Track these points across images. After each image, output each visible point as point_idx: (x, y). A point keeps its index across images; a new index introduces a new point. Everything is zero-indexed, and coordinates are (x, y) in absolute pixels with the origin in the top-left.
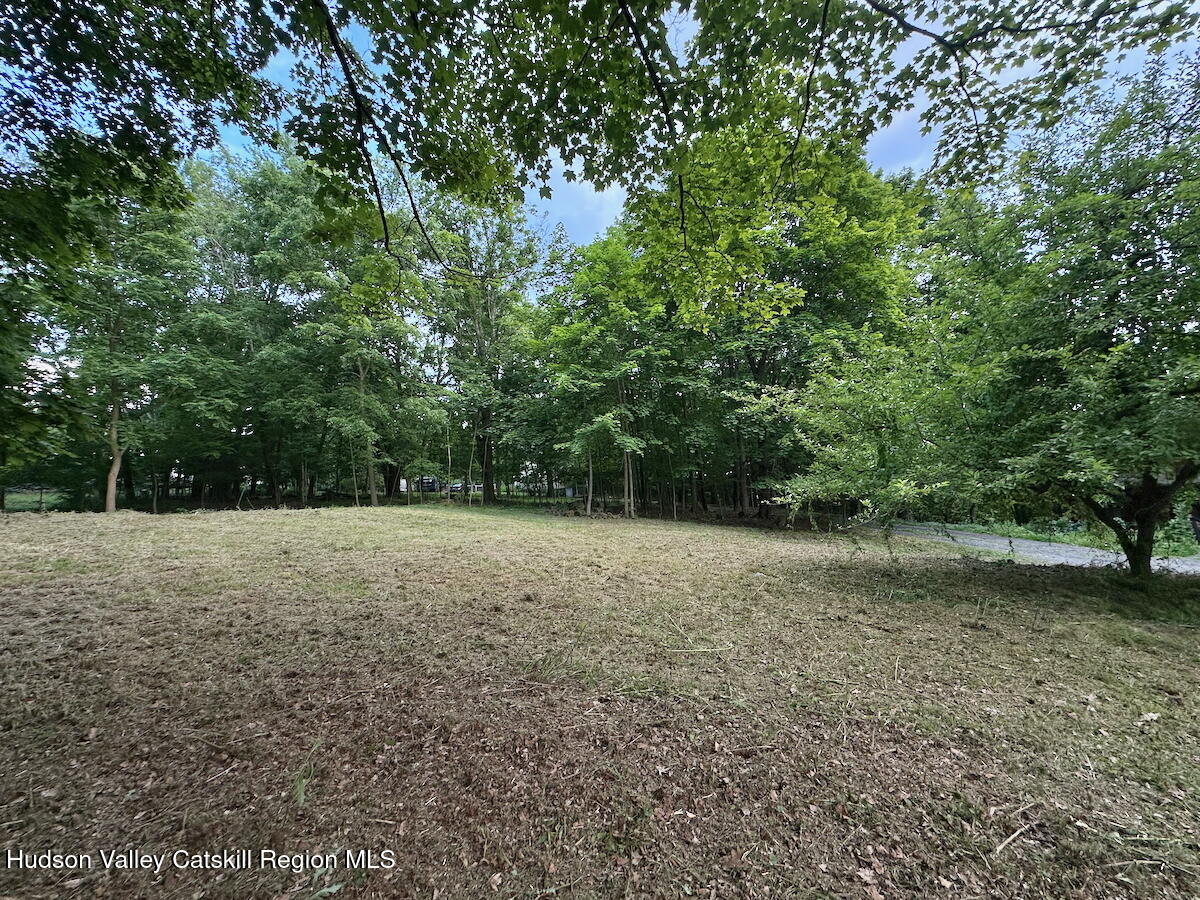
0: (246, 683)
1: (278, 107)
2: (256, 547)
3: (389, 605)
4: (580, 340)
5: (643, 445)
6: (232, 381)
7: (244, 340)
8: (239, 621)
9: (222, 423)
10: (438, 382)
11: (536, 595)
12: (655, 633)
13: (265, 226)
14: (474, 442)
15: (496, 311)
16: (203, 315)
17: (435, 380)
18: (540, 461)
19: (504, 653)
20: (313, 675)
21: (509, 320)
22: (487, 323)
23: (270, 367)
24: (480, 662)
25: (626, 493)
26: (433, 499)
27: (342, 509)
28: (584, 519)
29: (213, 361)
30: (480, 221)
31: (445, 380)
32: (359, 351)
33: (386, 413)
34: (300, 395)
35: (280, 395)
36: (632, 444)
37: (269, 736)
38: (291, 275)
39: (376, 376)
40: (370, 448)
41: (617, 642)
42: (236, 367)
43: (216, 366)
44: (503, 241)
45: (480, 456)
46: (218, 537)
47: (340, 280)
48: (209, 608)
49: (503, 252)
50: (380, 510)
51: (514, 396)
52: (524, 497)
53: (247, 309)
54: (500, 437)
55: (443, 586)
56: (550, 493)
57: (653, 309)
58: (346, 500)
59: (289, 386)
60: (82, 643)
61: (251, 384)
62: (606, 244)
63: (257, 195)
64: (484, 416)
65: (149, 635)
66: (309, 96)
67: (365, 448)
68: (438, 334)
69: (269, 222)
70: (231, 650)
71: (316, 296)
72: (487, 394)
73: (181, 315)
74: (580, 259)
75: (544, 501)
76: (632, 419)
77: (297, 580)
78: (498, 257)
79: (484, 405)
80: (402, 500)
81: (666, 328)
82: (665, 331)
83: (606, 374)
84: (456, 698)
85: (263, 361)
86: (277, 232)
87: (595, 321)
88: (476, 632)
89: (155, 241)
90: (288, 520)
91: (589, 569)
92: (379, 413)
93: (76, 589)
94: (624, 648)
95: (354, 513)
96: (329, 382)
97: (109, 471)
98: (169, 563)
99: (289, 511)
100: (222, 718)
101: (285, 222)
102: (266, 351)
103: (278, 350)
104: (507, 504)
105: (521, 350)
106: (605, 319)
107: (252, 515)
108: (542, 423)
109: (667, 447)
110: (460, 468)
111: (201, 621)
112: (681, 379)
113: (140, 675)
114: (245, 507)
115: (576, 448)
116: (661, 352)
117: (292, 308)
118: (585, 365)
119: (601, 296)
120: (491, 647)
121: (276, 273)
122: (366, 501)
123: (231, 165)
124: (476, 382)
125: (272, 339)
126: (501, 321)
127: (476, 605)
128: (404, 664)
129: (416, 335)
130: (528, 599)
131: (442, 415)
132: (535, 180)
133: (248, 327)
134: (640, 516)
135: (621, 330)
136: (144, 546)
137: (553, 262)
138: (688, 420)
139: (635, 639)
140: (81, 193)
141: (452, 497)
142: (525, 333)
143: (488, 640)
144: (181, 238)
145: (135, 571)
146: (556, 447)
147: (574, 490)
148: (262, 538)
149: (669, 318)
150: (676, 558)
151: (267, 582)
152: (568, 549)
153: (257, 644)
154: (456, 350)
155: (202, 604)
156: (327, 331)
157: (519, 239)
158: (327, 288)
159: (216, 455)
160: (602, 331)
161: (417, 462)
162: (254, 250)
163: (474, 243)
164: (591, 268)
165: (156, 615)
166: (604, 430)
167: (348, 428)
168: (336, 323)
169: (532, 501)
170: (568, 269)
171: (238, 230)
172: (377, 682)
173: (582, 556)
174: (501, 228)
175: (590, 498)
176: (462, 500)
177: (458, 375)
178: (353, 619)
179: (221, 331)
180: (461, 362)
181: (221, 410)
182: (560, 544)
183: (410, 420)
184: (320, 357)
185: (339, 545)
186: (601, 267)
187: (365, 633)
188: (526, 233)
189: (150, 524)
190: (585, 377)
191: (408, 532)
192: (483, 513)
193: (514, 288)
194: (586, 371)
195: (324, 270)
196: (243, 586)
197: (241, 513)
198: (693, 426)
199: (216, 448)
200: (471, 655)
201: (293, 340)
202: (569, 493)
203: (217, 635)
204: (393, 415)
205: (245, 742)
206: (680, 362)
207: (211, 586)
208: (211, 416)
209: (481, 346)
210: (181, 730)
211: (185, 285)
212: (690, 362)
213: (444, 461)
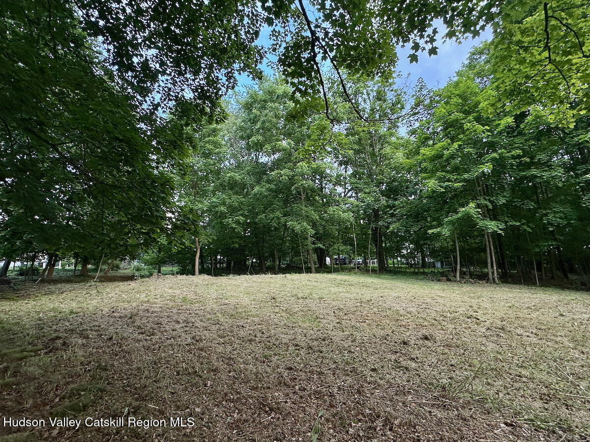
0: (269, 370)
1: (262, 58)
2: (260, 296)
3: (334, 334)
4: (443, 155)
5: (502, 226)
6: (242, 207)
7: (246, 185)
8: (259, 334)
9: (239, 229)
10: (345, 196)
11: (431, 336)
12: (544, 376)
13: (253, 123)
14: (370, 232)
15: (378, 146)
16: (229, 175)
17: (343, 195)
18: (416, 243)
19: (417, 375)
20: (301, 370)
21: (387, 150)
22: (373, 155)
23: (258, 198)
24: (401, 378)
25: (489, 265)
26: (346, 269)
27: (298, 274)
28: (455, 284)
29: (234, 197)
30: (365, 91)
31: (349, 195)
32: (301, 183)
33: (318, 217)
34: (273, 211)
35: (264, 212)
36: (492, 226)
37: (286, 402)
38: (266, 146)
39: (310, 196)
40: (310, 238)
41: (509, 380)
42: (243, 199)
43: (236, 200)
44: (380, 100)
45: (375, 240)
46: (242, 289)
47: (289, 144)
48: (244, 326)
49: (381, 107)
50: (318, 275)
51: (396, 200)
52: (406, 268)
53: (246, 169)
54: (388, 228)
55: (365, 325)
56: (424, 265)
57: (502, 122)
58: (299, 270)
59: (268, 207)
60: (198, 338)
61: (250, 208)
62: (457, 84)
63: (249, 108)
64: (376, 215)
65: (222, 338)
66: (278, 46)
67: (307, 239)
68: (343, 166)
69: (254, 121)
70: (259, 351)
71: (277, 156)
72: (377, 200)
73: (220, 176)
74: (437, 98)
75: (422, 270)
76: (491, 207)
77: (283, 315)
78: (378, 111)
79: (376, 207)
80: (328, 270)
81: (515, 134)
82: (514, 137)
83: (466, 176)
84: (391, 401)
85: (255, 195)
86: (258, 125)
87: (453, 140)
88: (393, 357)
89: (208, 142)
90: (272, 281)
91: (469, 320)
92: (314, 218)
93: (191, 312)
94: (517, 385)
95: (304, 277)
96: (286, 202)
97: (195, 256)
98: (224, 301)
99: (272, 276)
100: (261, 387)
101: (262, 119)
102: (257, 189)
103: (261, 188)
104: (395, 272)
105: (397, 169)
106: (462, 136)
107: (255, 277)
108: (417, 215)
109: (525, 227)
110: (362, 249)
111: (242, 333)
112: (534, 172)
113: (221, 357)
114: (251, 274)
115: (446, 231)
116: (513, 152)
117: (266, 164)
118: (447, 172)
119: (457, 120)
120: (407, 368)
121: (259, 146)
122: (309, 270)
123: (237, 97)
124: (369, 193)
125: (258, 182)
126: (383, 152)
127: (389, 338)
128: (351, 372)
129: (331, 169)
130: (426, 338)
131: (349, 216)
132: (425, 45)
133: (247, 178)
134: (503, 282)
135: (476, 143)
136: (213, 293)
137: (417, 105)
138: (544, 204)
139: (524, 379)
140: (187, 125)
141: (358, 268)
142: (400, 157)
143: (404, 363)
144: (218, 138)
145: (211, 305)
146: (430, 232)
147: (442, 263)
148: (262, 290)
149: (518, 126)
150: (548, 317)
151: (268, 314)
152: (448, 305)
153: (269, 348)
154: (354, 175)
155: (241, 324)
156: (285, 173)
157: (390, 96)
158: (284, 150)
159: (237, 246)
160: (460, 146)
161: (336, 246)
162: (249, 137)
163: (362, 105)
164: (447, 103)
165: (223, 327)
166: (468, 217)
167: (298, 228)
168: (288, 169)
169: (412, 270)
170: (429, 107)
171: (241, 128)
172: (338, 381)
173: (461, 310)
174: (379, 92)
175: (458, 268)
176: (364, 270)
177: (357, 190)
178: (317, 340)
179: (236, 182)
180: (358, 181)
181: (238, 222)
182: (441, 301)
183: (332, 220)
184: (281, 189)
185: (300, 295)
186: (455, 100)
187: (324, 349)
188: (396, 91)
189: (214, 282)
190: (449, 180)
191: (336, 289)
192: (380, 278)
193: (389, 129)
194: (448, 176)
195: (281, 140)
196: (257, 316)
197: (250, 276)
198: (551, 209)
199: (236, 242)
200: (393, 373)
201: (269, 181)
202: (439, 265)
203: (251, 341)
204: (322, 218)
205: (276, 403)
206: (532, 158)
207: (244, 314)
208: (234, 226)
209: (370, 169)
210: (244, 390)
211: (220, 160)
212: (542, 157)
213: (352, 245)
